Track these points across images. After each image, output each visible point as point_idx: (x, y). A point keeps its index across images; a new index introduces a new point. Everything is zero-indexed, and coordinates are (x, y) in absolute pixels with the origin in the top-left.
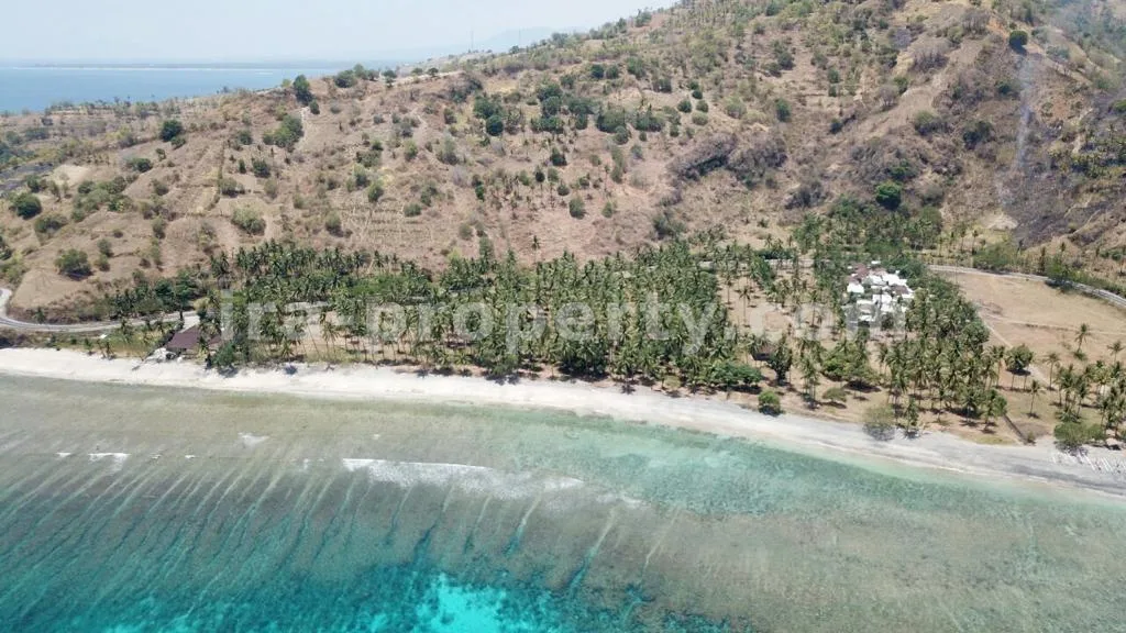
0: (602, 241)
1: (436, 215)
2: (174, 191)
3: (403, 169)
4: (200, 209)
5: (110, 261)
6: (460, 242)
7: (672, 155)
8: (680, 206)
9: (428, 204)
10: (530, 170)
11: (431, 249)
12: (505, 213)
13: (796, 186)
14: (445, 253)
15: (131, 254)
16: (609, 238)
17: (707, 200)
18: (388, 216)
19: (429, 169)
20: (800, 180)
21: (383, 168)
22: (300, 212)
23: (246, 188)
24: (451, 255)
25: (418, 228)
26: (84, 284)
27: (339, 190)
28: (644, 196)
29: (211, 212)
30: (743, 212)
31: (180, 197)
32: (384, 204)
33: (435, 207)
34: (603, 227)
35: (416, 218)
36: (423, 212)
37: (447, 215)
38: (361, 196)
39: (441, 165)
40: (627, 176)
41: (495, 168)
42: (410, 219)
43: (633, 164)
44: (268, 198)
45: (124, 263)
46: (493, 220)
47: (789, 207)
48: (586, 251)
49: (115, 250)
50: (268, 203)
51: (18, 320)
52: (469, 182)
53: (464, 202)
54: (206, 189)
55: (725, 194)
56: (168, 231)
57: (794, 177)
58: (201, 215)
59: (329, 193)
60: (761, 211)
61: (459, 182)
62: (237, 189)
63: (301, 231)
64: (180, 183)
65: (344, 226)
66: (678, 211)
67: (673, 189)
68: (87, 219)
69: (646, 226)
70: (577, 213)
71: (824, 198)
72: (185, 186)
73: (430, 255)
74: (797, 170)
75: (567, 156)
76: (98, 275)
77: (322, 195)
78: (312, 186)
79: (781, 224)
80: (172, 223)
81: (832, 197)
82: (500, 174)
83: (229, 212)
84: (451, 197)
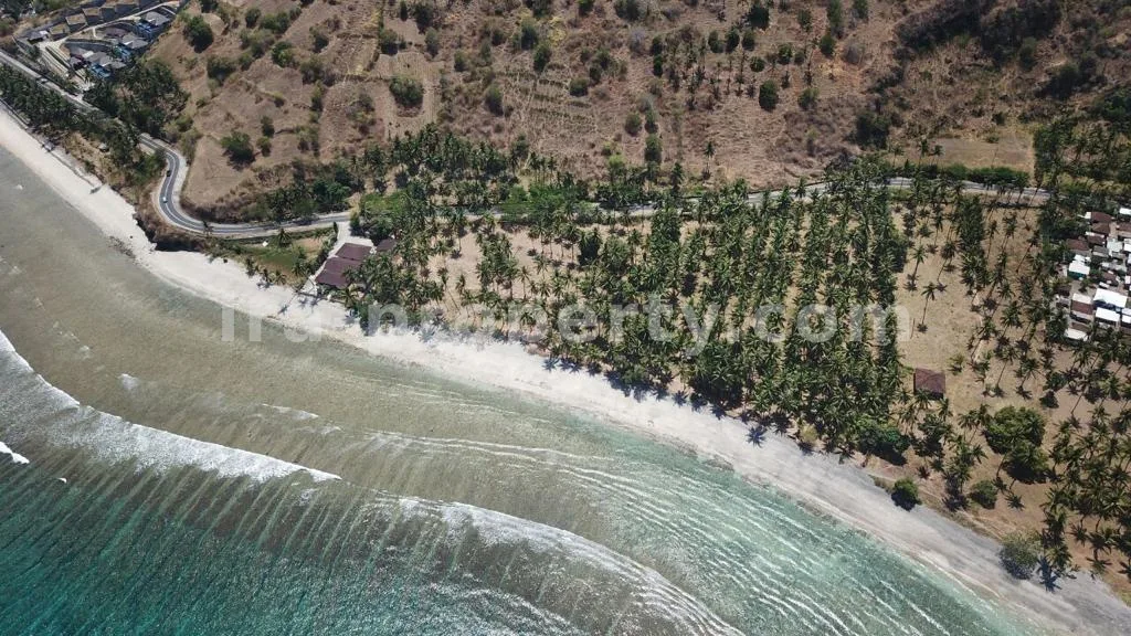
0: (791, 144)
1: (603, 96)
2: (334, 42)
3: (574, 24)
4: (359, 70)
5: (272, 141)
6: (626, 137)
7: (905, 12)
8: (899, 89)
9: (598, 81)
10: (722, 29)
11: (593, 146)
12: (682, 96)
13: (1059, 63)
14: (606, 153)
15: (291, 131)
16: (800, 140)
17: (936, 79)
18: (552, 91)
19: (604, 26)
20: (1070, 53)
21: (555, 18)
22: (461, 76)
23: (408, 40)
24: (613, 158)
25: (583, 112)
26: (247, 174)
27: (504, 46)
28: (856, 76)
29: (371, 74)
30: (979, 98)
31: (339, 53)
32: (550, 73)
33: (603, 86)
34: (796, 122)
35: (583, 99)
36: (590, 90)
37: (617, 98)
38: (527, 59)
39: (620, 21)
40: (840, 46)
41: (681, 24)
42: (575, 99)
43: (852, 26)
44: (428, 54)
45: (285, 143)
46: (668, 105)
47: (1040, 95)
48: (769, 157)
49: (277, 125)
50: (429, 60)
51: (191, 216)
52: (648, 46)
53: (638, 77)
54: (366, 41)
55: (961, 71)
56: (327, 101)
57: (1061, 48)
58: (360, 79)
59: (493, 50)
60: (1004, 98)
61: (636, 49)
62: (397, 42)
63: (460, 102)
64: (341, 32)
65: (507, 101)
66: (896, 95)
67: (895, 63)
68: (253, 66)
69: (848, 125)
70: (768, 101)
71: (1093, 84)
72: (344, 36)
73: (590, 153)
74: (1069, 36)
75: (770, 11)
76: (260, 162)
77: (485, 54)
78: (476, 38)
79: (1024, 119)
80: (332, 88)
81: (1104, 85)
82: (687, 35)
83: (388, 75)
84: (624, 71)
